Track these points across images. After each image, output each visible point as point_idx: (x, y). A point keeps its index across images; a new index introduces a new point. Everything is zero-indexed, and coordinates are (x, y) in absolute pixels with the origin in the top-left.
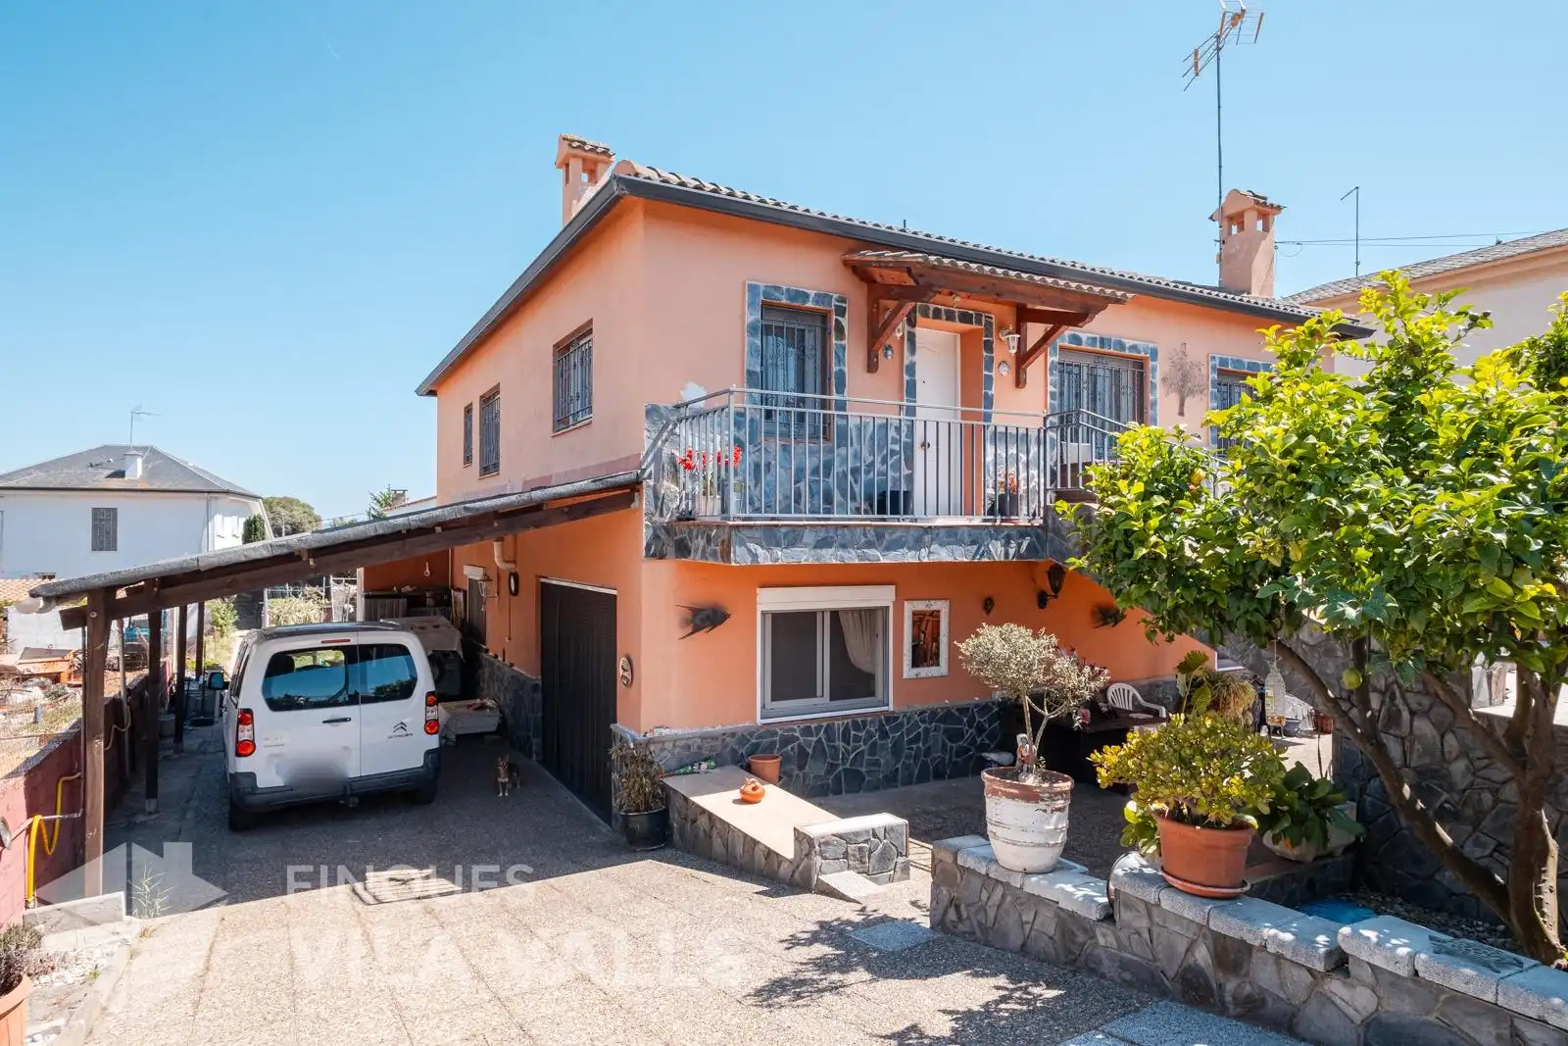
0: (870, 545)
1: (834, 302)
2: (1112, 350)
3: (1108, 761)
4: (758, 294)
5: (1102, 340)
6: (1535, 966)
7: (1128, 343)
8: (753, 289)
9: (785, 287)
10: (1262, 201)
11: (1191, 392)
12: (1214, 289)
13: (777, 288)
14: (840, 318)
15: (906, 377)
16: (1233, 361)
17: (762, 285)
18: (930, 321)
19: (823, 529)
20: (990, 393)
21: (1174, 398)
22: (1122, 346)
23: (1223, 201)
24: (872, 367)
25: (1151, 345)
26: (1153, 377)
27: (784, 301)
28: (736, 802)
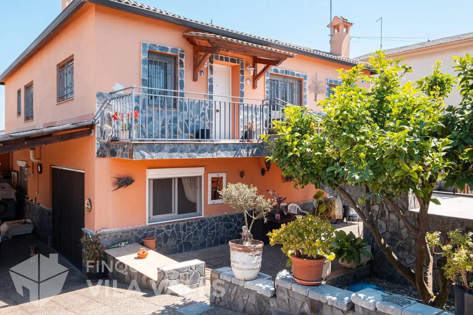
0: (192, 151)
1: (179, 52)
2: (290, 75)
3: (274, 235)
4: (147, 47)
5: (286, 71)
6: (415, 303)
7: (296, 73)
8: (144, 45)
9: (158, 45)
10: (345, 21)
11: (319, 92)
12: (328, 53)
13: (155, 45)
14: (182, 59)
15: (209, 84)
16: (335, 81)
17: (148, 44)
18: (219, 61)
19: (173, 145)
20: (242, 90)
21: (313, 95)
22: (294, 74)
23: (332, 20)
24: (195, 79)
25: (304, 74)
26: (305, 86)
27: (158, 51)
28: (135, 258)
